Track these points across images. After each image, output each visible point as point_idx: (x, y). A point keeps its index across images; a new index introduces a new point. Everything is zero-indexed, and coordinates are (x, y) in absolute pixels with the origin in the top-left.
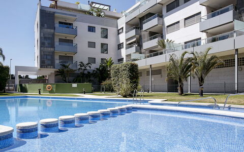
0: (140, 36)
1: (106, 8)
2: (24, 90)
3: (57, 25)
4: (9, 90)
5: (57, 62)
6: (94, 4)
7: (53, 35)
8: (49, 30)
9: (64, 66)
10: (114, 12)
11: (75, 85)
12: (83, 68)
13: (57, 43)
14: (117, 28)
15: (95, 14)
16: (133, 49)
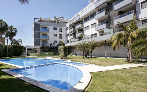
0: (75, 31)
1: (62, 18)
2: (28, 55)
3: (41, 29)
4: (24, 55)
5: (41, 43)
6: (56, 18)
7: (39, 32)
8: (38, 31)
9: (44, 45)
10: (65, 20)
11: (47, 53)
12: (52, 45)
13: (41, 36)
14: (66, 27)
15: (57, 22)
16: (72, 37)
